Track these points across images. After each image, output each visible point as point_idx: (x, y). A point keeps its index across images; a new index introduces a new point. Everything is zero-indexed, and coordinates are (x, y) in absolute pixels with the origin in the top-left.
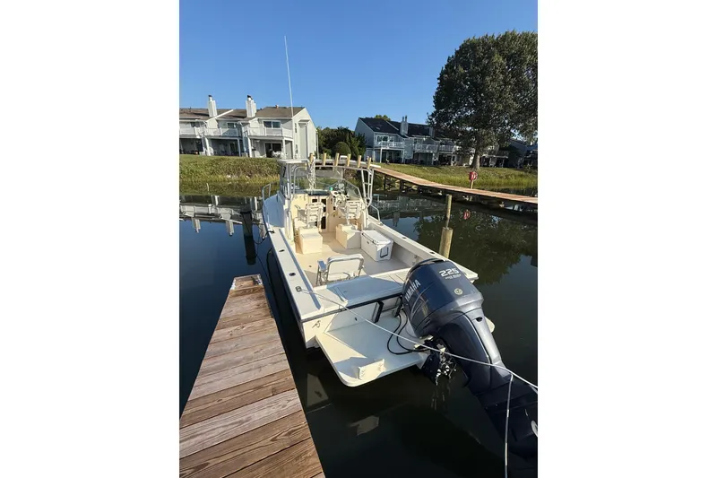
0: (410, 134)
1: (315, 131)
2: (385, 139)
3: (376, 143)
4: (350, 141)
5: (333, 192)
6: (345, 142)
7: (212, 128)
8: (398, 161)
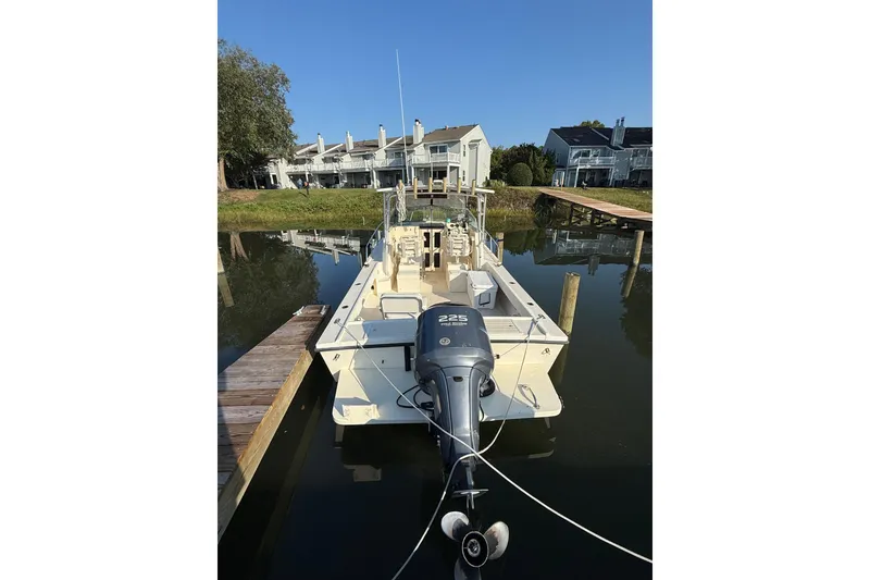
0: (626, 144)
1: (490, 152)
2: (586, 154)
3: (572, 161)
4: (534, 161)
5: (449, 225)
6: (528, 164)
7: (381, 160)
8: (603, 184)
